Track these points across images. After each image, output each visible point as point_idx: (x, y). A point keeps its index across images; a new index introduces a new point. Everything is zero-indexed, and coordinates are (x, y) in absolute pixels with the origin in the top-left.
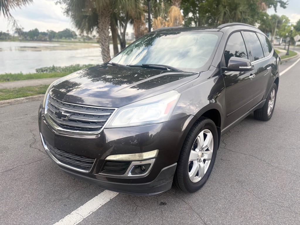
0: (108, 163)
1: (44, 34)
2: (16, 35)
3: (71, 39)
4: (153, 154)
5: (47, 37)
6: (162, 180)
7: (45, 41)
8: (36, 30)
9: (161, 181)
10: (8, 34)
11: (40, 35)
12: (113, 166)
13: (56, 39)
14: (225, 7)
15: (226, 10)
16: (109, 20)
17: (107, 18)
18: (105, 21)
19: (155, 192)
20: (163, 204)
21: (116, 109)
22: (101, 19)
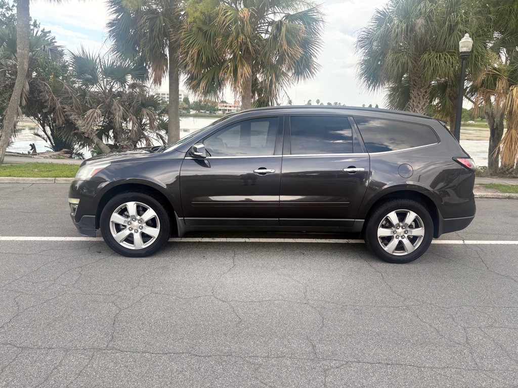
6: (84, 224)
9: (84, 226)
16: (426, 92)
17: (422, 90)
18: (418, 94)
22: (413, 91)
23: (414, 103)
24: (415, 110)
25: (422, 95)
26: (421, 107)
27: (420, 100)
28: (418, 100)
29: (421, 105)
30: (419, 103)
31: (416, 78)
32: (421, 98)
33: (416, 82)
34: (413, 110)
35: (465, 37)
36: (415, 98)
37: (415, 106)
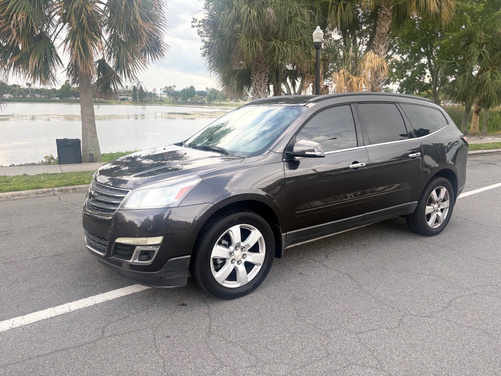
0: (119, 247)
1: (202, 94)
2: (165, 96)
3: (240, 102)
4: (158, 240)
5: (205, 99)
6: (170, 271)
7: (203, 103)
8: (192, 88)
9: (170, 273)
10: (155, 94)
11: (196, 96)
12: (124, 250)
13: (217, 101)
14: (481, 46)
15: (484, 52)
16: (265, 76)
17: (263, 74)
18: (260, 78)
19: (164, 285)
20: (183, 305)
21: (130, 191)
22: (255, 75)
23: (257, 87)
24: (258, 93)
25: (263, 79)
26: (263, 90)
27: (261, 84)
28: (260, 84)
29: (263, 88)
30: (261, 86)
31: (258, 63)
32: (263, 82)
33: (257, 67)
34: (256, 93)
35: (317, 29)
36: (257, 81)
37: (258, 89)
